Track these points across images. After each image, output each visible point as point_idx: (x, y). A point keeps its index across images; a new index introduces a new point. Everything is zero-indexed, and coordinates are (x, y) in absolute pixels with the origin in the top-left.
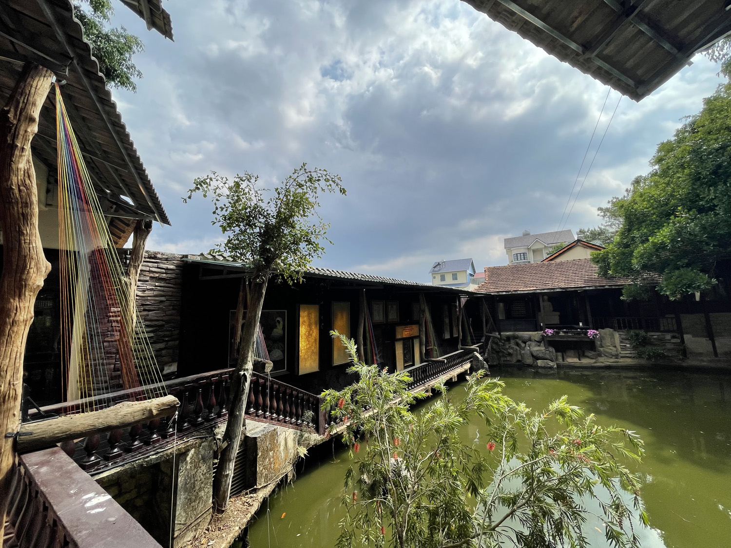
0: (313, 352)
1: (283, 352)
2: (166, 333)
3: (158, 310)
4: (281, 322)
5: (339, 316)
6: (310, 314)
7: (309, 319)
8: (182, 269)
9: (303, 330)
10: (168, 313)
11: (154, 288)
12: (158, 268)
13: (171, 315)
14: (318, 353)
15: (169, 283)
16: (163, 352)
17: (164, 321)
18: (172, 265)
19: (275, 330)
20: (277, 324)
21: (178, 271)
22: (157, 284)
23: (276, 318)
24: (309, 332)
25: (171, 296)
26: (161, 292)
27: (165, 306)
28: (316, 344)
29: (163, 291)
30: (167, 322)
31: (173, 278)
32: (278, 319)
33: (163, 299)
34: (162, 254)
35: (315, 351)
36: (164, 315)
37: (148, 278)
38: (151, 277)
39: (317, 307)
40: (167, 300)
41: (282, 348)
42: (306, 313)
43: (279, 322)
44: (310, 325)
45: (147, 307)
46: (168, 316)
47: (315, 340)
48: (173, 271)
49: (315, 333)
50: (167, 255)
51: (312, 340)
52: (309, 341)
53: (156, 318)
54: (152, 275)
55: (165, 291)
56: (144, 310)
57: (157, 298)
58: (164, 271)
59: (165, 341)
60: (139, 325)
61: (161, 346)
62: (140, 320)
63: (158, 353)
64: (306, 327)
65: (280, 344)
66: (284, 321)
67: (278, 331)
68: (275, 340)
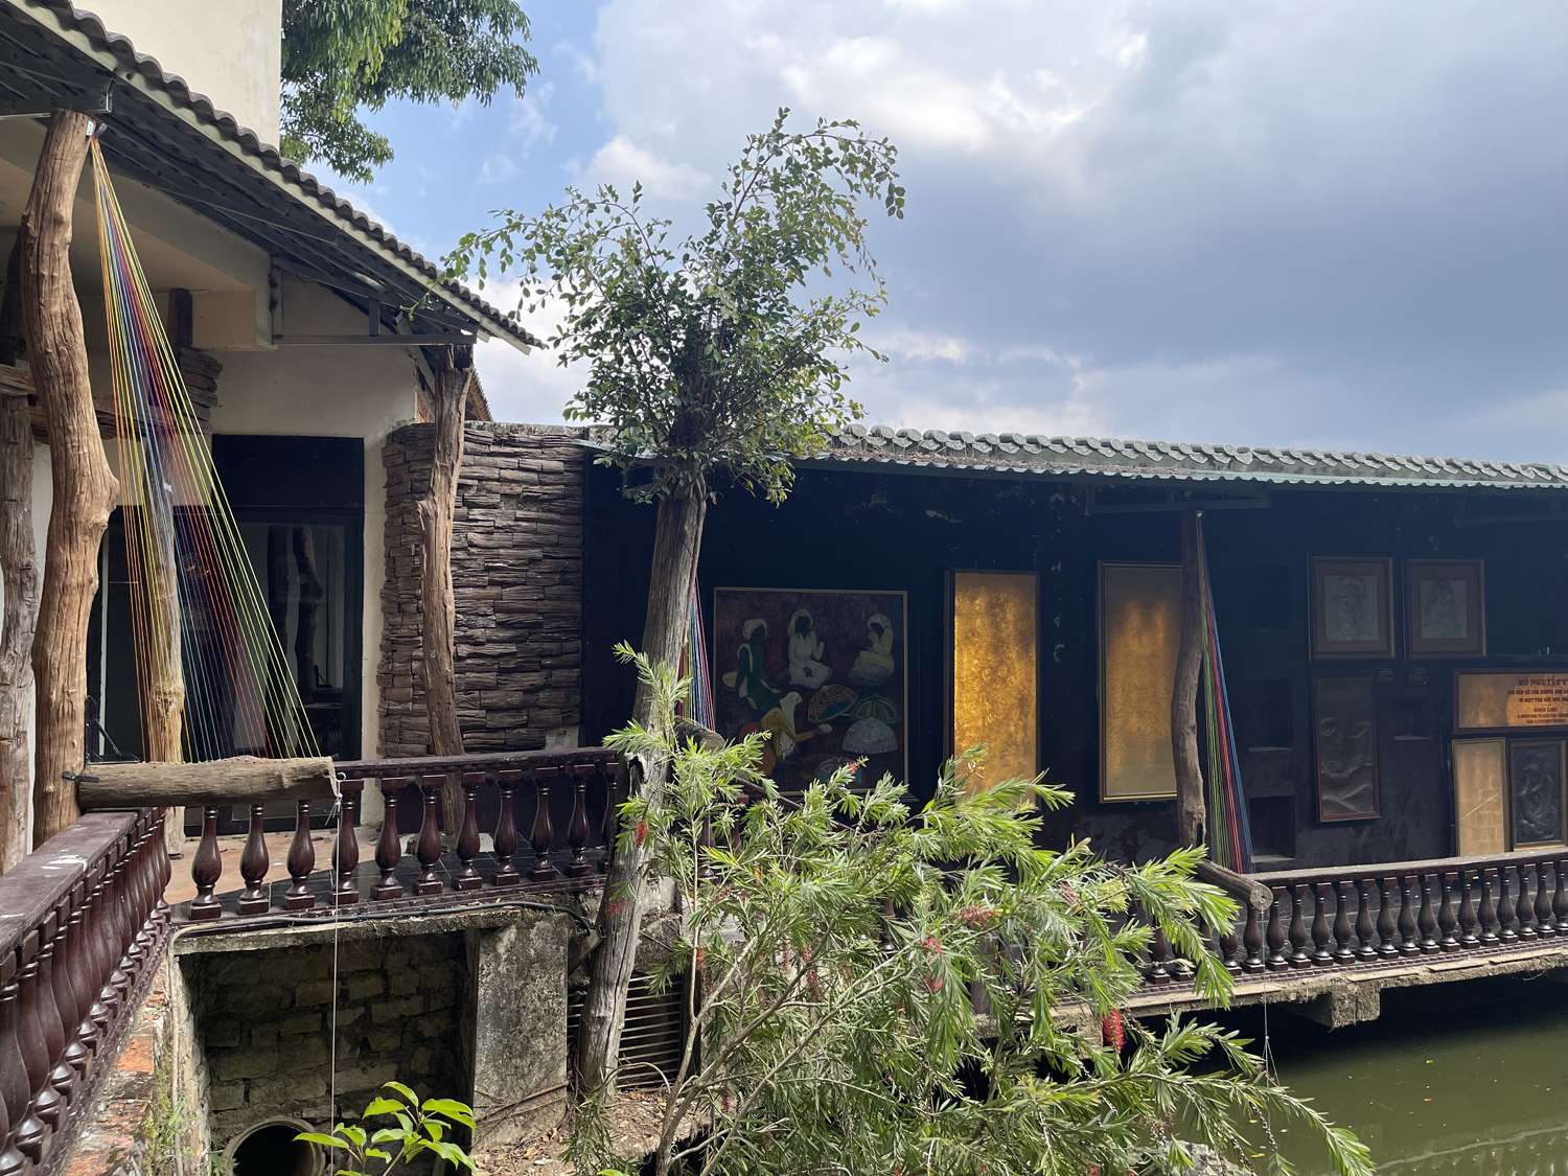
0: (1010, 742)
1: (897, 728)
2: (546, 645)
3: (525, 584)
4: (889, 632)
5: (1134, 620)
6: (1001, 606)
7: (995, 625)
8: (581, 469)
9: (967, 663)
10: (551, 591)
11: (511, 523)
12: (520, 469)
13: (559, 598)
14: (1033, 750)
15: (550, 511)
16: (541, 695)
17: (540, 614)
18: (554, 458)
19: (864, 655)
20: (873, 636)
21: (572, 475)
22: (519, 514)
23: (868, 618)
24: (994, 671)
25: (557, 545)
26: (530, 536)
27: (541, 573)
28: (1024, 713)
29: (534, 532)
30: (550, 616)
31: (563, 497)
32: (877, 619)
33: (536, 553)
34: (531, 431)
35: (1020, 737)
36: (542, 596)
37: (496, 499)
38: (504, 495)
39: (1031, 580)
40: (545, 557)
41: (891, 714)
42: (980, 603)
43: (879, 630)
44: (997, 646)
45: (497, 576)
46: (550, 599)
47: (1022, 701)
48: (558, 477)
49: (1022, 675)
50: (541, 434)
51: (1006, 697)
52: (993, 702)
53: (520, 605)
54: (506, 489)
55: (539, 533)
56: (492, 583)
57: (521, 552)
58: (534, 476)
59: (544, 667)
60: (481, 621)
61: (535, 678)
62: (483, 609)
63: (530, 698)
64: (982, 652)
65: (885, 701)
66: (897, 626)
67: (876, 659)
68: (865, 690)
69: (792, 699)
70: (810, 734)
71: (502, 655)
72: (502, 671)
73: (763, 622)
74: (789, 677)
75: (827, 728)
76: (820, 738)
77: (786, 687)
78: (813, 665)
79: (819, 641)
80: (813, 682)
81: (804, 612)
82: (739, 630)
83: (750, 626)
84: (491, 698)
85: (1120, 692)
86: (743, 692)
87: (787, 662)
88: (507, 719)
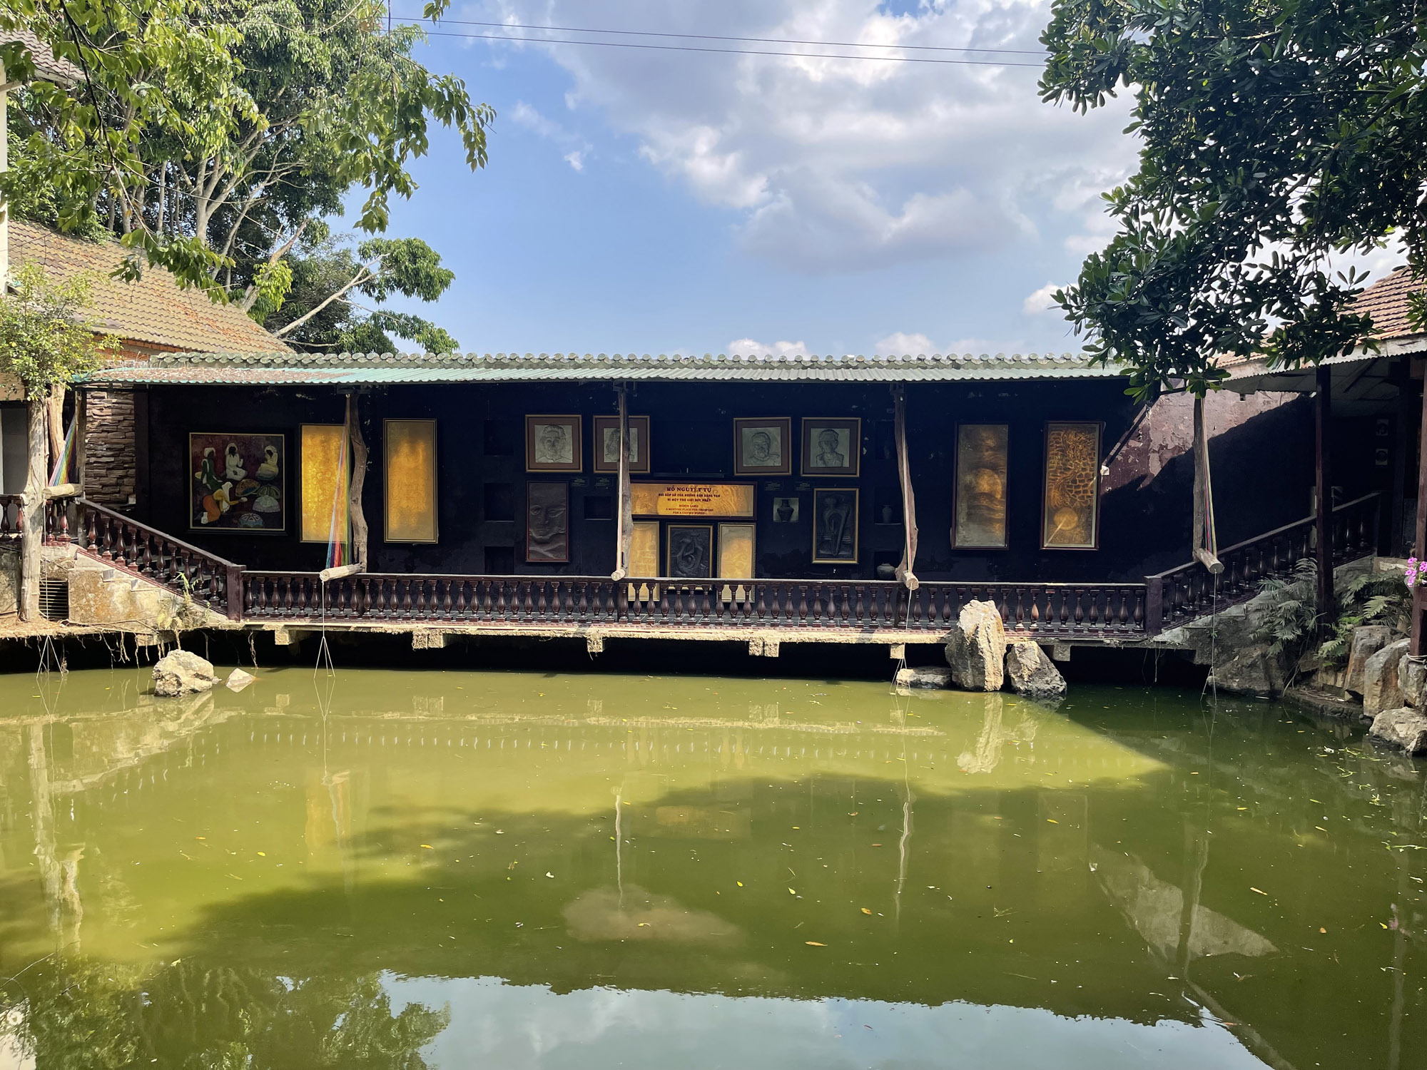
0: (332, 509)
1: (280, 501)
2: (126, 458)
3: (117, 431)
4: (275, 455)
5: (405, 449)
6: (325, 441)
7: (326, 451)
9: (310, 471)
10: (127, 435)
13: (131, 437)
16: (125, 480)
17: (124, 444)
19: (263, 465)
20: (268, 456)
23: (265, 447)
24: (324, 474)
25: (129, 415)
26: (120, 410)
27: (124, 426)
29: (121, 408)
30: (127, 445)
32: (269, 448)
33: (122, 417)
36: (124, 437)
39: (345, 429)
40: (125, 419)
41: (277, 494)
42: (317, 440)
43: (270, 453)
45: (105, 428)
46: (127, 438)
51: (329, 487)
52: (324, 490)
53: (115, 441)
55: (124, 410)
56: (103, 431)
59: (125, 468)
60: (99, 447)
61: (120, 473)
62: (100, 443)
63: (120, 481)
64: (317, 464)
65: (274, 488)
66: (280, 452)
67: (270, 467)
68: (264, 482)
69: (228, 485)
70: (237, 502)
71: (107, 462)
72: (108, 469)
73: (213, 449)
74: (226, 475)
75: (245, 499)
76: (242, 504)
77: (225, 480)
78: (238, 470)
79: (240, 458)
80: (238, 478)
81: (233, 445)
82: (202, 452)
83: (207, 451)
84: (104, 480)
85: (396, 486)
86: (205, 481)
87: (225, 468)
88: (111, 490)
